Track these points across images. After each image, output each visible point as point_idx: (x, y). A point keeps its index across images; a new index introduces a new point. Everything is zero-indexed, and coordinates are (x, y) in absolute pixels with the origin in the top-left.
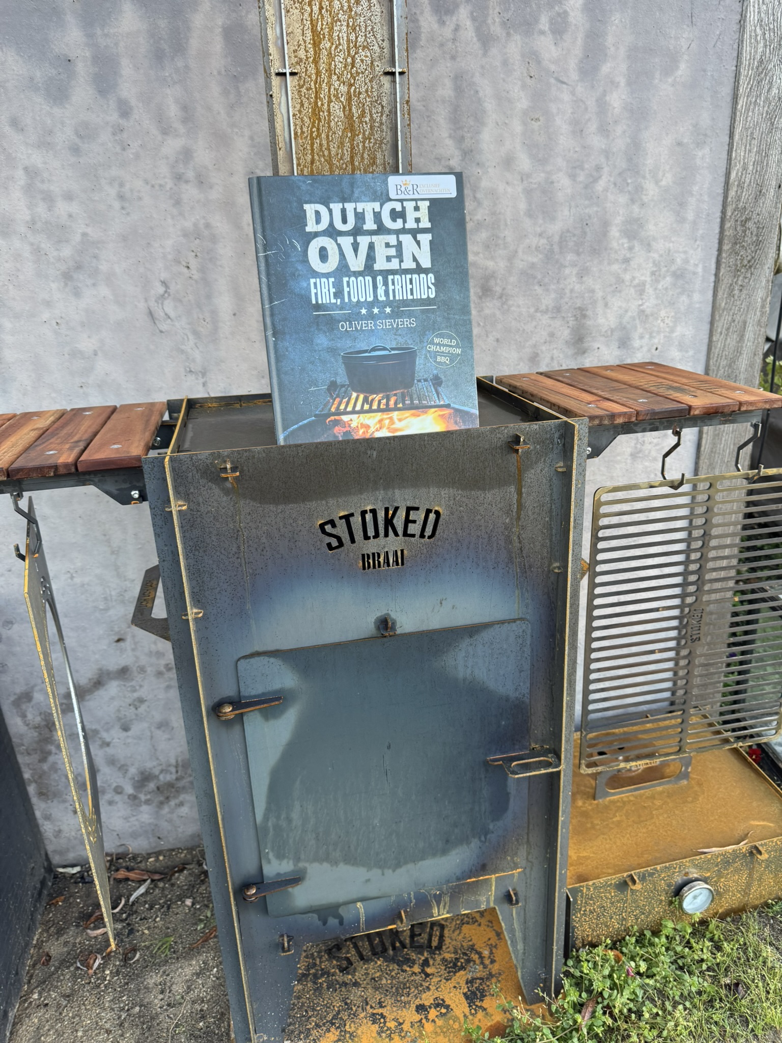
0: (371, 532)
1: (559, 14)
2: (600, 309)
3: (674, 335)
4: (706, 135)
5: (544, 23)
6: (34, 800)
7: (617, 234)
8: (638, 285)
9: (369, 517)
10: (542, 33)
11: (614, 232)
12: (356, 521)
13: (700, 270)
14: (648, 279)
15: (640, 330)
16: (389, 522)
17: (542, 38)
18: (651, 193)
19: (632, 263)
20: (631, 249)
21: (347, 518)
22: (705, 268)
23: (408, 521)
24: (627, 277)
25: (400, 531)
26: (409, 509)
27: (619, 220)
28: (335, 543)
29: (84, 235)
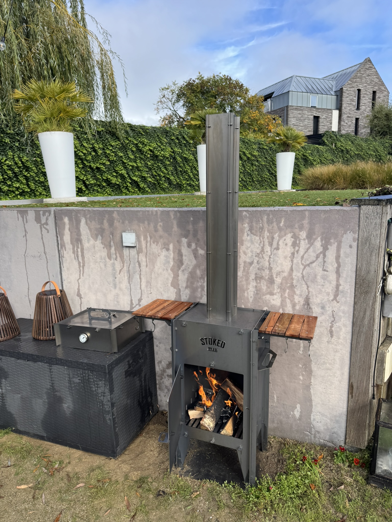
0: (211, 343)
1: (301, 224)
2: (314, 298)
3: (341, 309)
4: (349, 255)
5: (297, 226)
6: (158, 389)
7: (320, 278)
8: (327, 293)
9: (210, 340)
10: (296, 228)
11: (319, 277)
12: (208, 340)
13: (349, 291)
14: (331, 291)
15: (328, 305)
16: (214, 342)
17: (296, 229)
18: (330, 268)
19: (325, 286)
20: (324, 282)
21: (206, 339)
22: (350, 291)
23: (218, 343)
24: (323, 290)
25: (217, 344)
26: (218, 340)
27: (320, 274)
28: (203, 343)
29: (187, 263)
